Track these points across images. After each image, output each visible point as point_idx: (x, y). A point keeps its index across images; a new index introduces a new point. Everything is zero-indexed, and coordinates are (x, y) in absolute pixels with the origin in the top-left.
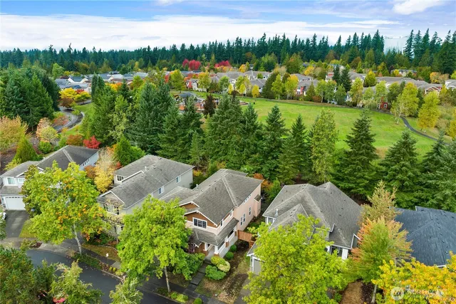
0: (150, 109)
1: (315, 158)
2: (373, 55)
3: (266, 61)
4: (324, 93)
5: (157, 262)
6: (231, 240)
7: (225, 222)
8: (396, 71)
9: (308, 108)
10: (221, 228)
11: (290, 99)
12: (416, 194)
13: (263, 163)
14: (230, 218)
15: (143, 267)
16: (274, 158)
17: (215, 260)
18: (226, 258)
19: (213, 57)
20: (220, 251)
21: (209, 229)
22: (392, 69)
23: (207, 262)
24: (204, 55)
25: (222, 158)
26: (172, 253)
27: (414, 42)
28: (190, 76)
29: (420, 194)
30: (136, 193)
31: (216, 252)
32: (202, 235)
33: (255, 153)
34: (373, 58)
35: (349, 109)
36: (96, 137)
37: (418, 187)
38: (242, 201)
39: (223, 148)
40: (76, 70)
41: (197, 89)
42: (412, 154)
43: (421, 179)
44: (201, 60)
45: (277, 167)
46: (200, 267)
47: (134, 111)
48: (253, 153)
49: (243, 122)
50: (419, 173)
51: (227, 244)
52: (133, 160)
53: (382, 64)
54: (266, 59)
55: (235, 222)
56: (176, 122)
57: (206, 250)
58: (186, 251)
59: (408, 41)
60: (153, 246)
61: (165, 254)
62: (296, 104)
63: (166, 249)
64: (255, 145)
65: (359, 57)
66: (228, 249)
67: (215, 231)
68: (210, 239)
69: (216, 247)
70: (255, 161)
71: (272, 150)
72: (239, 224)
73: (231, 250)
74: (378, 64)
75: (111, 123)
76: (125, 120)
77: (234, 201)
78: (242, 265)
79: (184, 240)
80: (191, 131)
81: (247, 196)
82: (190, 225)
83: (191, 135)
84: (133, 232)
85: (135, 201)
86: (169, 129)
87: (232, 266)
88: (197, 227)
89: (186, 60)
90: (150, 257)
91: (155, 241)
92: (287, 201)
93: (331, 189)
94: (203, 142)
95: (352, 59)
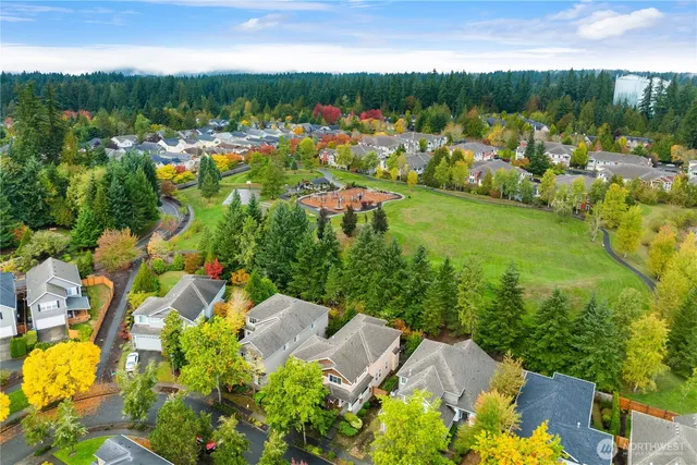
0: (281, 233)
1: (461, 308)
2: (591, 111)
3: (434, 114)
4: (504, 187)
5: (298, 417)
6: (365, 396)
7: (360, 379)
8: (622, 140)
9: (480, 207)
10: (355, 385)
11: (458, 189)
12: (563, 357)
13: (405, 306)
14: (364, 375)
15: (286, 421)
16: (417, 302)
17: (348, 417)
18: (359, 415)
19: (358, 101)
20: (354, 408)
21: (343, 386)
22: (619, 134)
23: (340, 418)
24: (345, 97)
25: (362, 296)
26: (312, 412)
27: (654, 92)
28: (325, 139)
29: (567, 356)
30: (272, 342)
31: (350, 409)
32: (337, 391)
33: (397, 294)
34: (592, 115)
35: (536, 212)
36: (219, 261)
37: (567, 349)
38: (378, 357)
39: (363, 285)
40: (167, 124)
41: (334, 164)
42: (563, 313)
43: (569, 341)
44: (341, 103)
45: (419, 313)
46: (334, 422)
47: (263, 234)
48: (394, 295)
49: (386, 258)
50: (567, 334)
51: (361, 400)
52: (264, 298)
53: (605, 125)
54: (435, 110)
55: (370, 378)
56: (311, 251)
57: (340, 406)
58: (323, 408)
59: (646, 90)
60: (296, 404)
61: (306, 411)
62: (466, 200)
63: (307, 408)
64: (398, 286)
65: (570, 114)
66: (362, 405)
67: (349, 388)
68: (344, 396)
69: (350, 405)
70: (397, 303)
71: (416, 293)
72: (374, 380)
73: (364, 407)
74: (598, 124)
75: (237, 246)
76: (254, 244)
77: (370, 357)
78: (373, 423)
79: (322, 399)
80: (327, 263)
81: (384, 351)
82: (327, 380)
83: (327, 268)
84: (277, 390)
85: (273, 352)
86: (303, 259)
87: (364, 423)
88: (332, 383)
89: (319, 105)
90: (293, 413)
91: (298, 401)
92: (421, 361)
93: (470, 348)
94: (341, 275)
95: (561, 116)
